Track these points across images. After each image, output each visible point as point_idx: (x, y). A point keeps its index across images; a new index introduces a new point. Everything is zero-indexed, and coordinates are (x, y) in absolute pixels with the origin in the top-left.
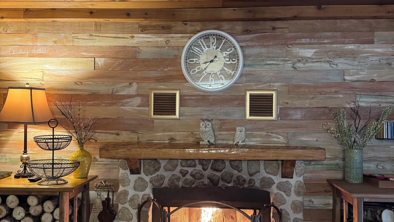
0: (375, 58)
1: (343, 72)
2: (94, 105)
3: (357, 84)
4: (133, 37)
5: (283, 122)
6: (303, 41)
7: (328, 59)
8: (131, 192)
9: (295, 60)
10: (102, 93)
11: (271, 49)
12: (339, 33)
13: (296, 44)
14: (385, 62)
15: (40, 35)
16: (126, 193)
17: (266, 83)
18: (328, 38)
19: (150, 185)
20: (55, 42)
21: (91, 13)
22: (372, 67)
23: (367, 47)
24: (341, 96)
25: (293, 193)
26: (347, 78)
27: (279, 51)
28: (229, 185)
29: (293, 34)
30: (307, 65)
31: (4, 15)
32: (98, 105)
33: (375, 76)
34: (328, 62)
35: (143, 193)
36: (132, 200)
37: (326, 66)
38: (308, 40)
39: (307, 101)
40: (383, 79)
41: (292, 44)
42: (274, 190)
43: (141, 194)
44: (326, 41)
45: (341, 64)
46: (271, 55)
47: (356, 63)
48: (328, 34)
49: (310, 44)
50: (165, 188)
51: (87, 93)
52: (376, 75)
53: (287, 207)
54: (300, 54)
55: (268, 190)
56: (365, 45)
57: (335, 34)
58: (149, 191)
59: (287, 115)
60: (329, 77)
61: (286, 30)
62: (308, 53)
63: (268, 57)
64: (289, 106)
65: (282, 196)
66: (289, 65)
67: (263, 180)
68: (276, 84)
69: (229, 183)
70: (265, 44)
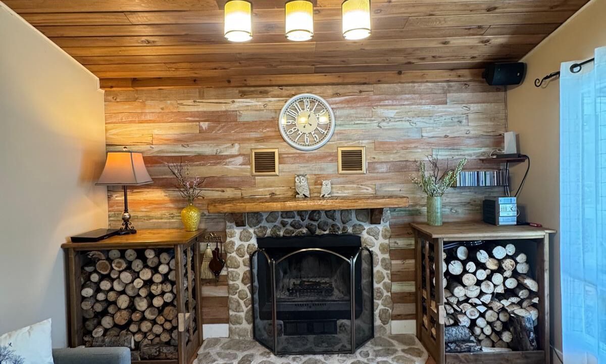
0: (448, 117)
1: (420, 130)
2: (200, 165)
3: (432, 140)
4: (233, 102)
5: (371, 175)
6: (386, 102)
7: (408, 119)
8: (238, 243)
9: (380, 120)
10: (207, 153)
11: (359, 110)
12: (417, 96)
13: (381, 106)
14: (457, 120)
15: (149, 103)
16: (233, 243)
17: (355, 140)
18: (407, 99)
19: (254, 236)
20: (162, 109)
21: (195, 81)
22: (446, 124)
23: (440, 108)
24: (420, 150)
25: (380, 237)
26: (424, 134)
27: (366, 112)
28: (326, 233)
29: (378, 97)
30: (391, 124)
31: (113, 84)
32: (204, 165)
33: (448, 133)
34: (408, 121)
35: (248, 243)
36: (238, 249)
37: (407, 125)
38: (390, 102)
39: (392, 156)
40: (456, 135)
41: (377, 106)
42: (364, 235)
43: (246, 244)
44: (406, 103)
45: (420, 122)
46: (359, 116)
47: (432, 121)
48: (407, 96)
49: (393, 105)
50: (268, 237)
51: (193, 155)
52: (449, 131)
53: (375, 250)
54: (384, 115)
55: (360, 235)
56: (440, 106)
57: (414, 96)
58: (254, 241)
59: (374, 169)
60: (409, 134)
61: (372, 93)
62: (391, 113)
63: (356, 117)
64: (376, 160)
65: (371, 240)
66: (375, 125)
67: (354, 226)
68: (364, 141)
69: (325, 231)
70: (353, 105)
